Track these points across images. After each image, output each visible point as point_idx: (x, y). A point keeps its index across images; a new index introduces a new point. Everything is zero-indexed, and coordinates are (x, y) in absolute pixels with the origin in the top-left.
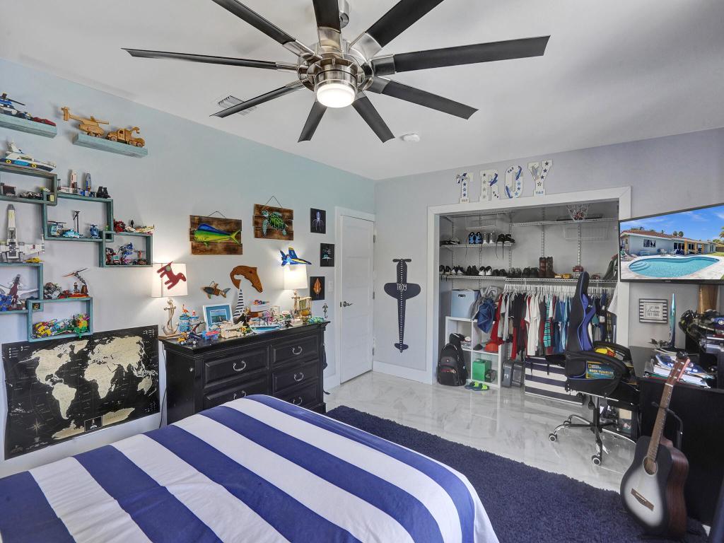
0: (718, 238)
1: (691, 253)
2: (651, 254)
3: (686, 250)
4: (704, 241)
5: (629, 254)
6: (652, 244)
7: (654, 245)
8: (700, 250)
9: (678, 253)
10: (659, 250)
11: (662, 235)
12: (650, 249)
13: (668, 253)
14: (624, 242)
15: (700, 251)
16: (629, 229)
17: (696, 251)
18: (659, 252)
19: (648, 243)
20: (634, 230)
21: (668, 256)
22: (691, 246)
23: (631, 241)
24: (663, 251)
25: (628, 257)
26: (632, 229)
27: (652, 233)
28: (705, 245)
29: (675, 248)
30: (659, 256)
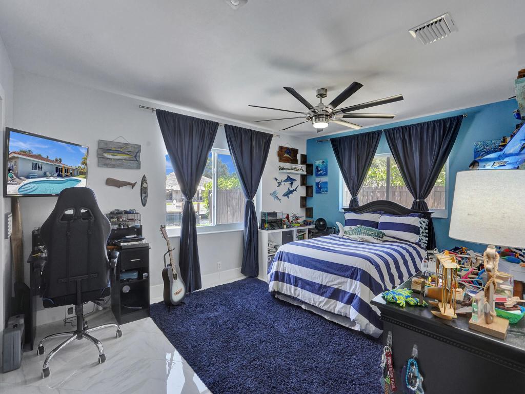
0: (80, 165)
1: (67, 176)
2: (39, 177)
3: (64, 173)
4: (74, 167)
5: (18, 177)
6: (39, 167)
7: (41, 169)
8: (71, 173)
9: (59, 176)
10: (45, 173)
11: (47, 159)
12: (38, 172)
13: (52, 176)
14: (13, 163)
15: (72, 175)
16: (18, 150)
17: (69, 174)
18: (45, 175)
19: (36, 167)
20: (23, 152)
21: (52, 179)
22: (66, 171)
23: (19, 163)
24: (48, 174)
25: (17, 180)
26: (21, 151)
27: (39, 157)
28: (74, 170)
29: (57, 172)
30: (45, 179)
